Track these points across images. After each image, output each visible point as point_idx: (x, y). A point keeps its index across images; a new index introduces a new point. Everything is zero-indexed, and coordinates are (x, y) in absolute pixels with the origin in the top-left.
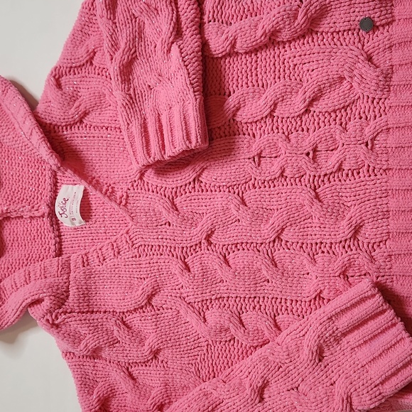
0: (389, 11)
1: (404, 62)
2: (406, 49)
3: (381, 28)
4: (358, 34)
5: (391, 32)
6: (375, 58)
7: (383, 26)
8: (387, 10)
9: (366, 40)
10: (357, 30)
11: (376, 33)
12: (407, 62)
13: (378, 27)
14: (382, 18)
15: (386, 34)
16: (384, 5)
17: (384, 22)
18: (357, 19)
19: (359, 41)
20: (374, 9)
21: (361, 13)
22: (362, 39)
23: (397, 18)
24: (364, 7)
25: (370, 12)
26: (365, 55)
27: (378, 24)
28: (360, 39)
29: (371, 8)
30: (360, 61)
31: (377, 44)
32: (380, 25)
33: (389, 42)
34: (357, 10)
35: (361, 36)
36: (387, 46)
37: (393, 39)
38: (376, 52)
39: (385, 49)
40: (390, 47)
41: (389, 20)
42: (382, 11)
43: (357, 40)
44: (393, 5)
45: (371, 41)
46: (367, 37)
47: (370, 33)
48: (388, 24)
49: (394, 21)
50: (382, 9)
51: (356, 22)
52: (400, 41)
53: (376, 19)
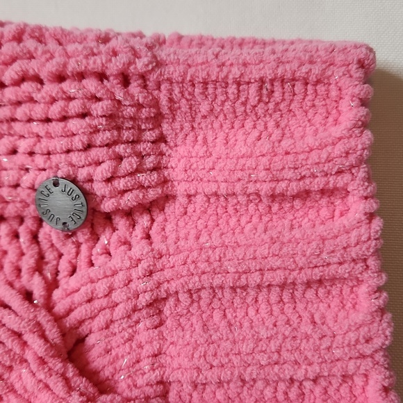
0: (149, 162)
1: (211, 375)
2: (217, 316)
3: (121, 223)
4: (35, 237)
5: (158, 245)
6: (96, 343)
7: (129, 214)
8: (141, 156)
9: (64, 266)
10: (29, 223)
11: (104, 240)
12: (225, 374)
13: (108, 217)
14: (121, 184)
15: (139, 248)
16: (126, 135)
17: (129, 200)
18: (26, 180)
19: (39, 267)
20: (88, 147)
21: (40, 160)
22: (50, 256)
23: (180, 189)
24: (49, 136)
25: (74, 157)
26: (53, 333)
27: (107, 206)
28: (41, 257)
29: (78, 142)
30: (29, 356)
31: (101, 287)
32: (117, 211)
33: (150, 284)
34: (23, 145)
35: (45, 245)
36: (144, 299)
37: (168, 273)
38: (101, 320)
39: (135, 310)
40: (156, 304)
41: (152, 194)
42: (120, 158)
43: (28, 262)
44: (162, 139)
45: (83, 270)
46: (68, 249)
47: (81, 237)
48: (148, 208)
49: (168, 198)
50: (120, 149)
51: (23, 193)
52: (194, 282)
53: (99, 188)
